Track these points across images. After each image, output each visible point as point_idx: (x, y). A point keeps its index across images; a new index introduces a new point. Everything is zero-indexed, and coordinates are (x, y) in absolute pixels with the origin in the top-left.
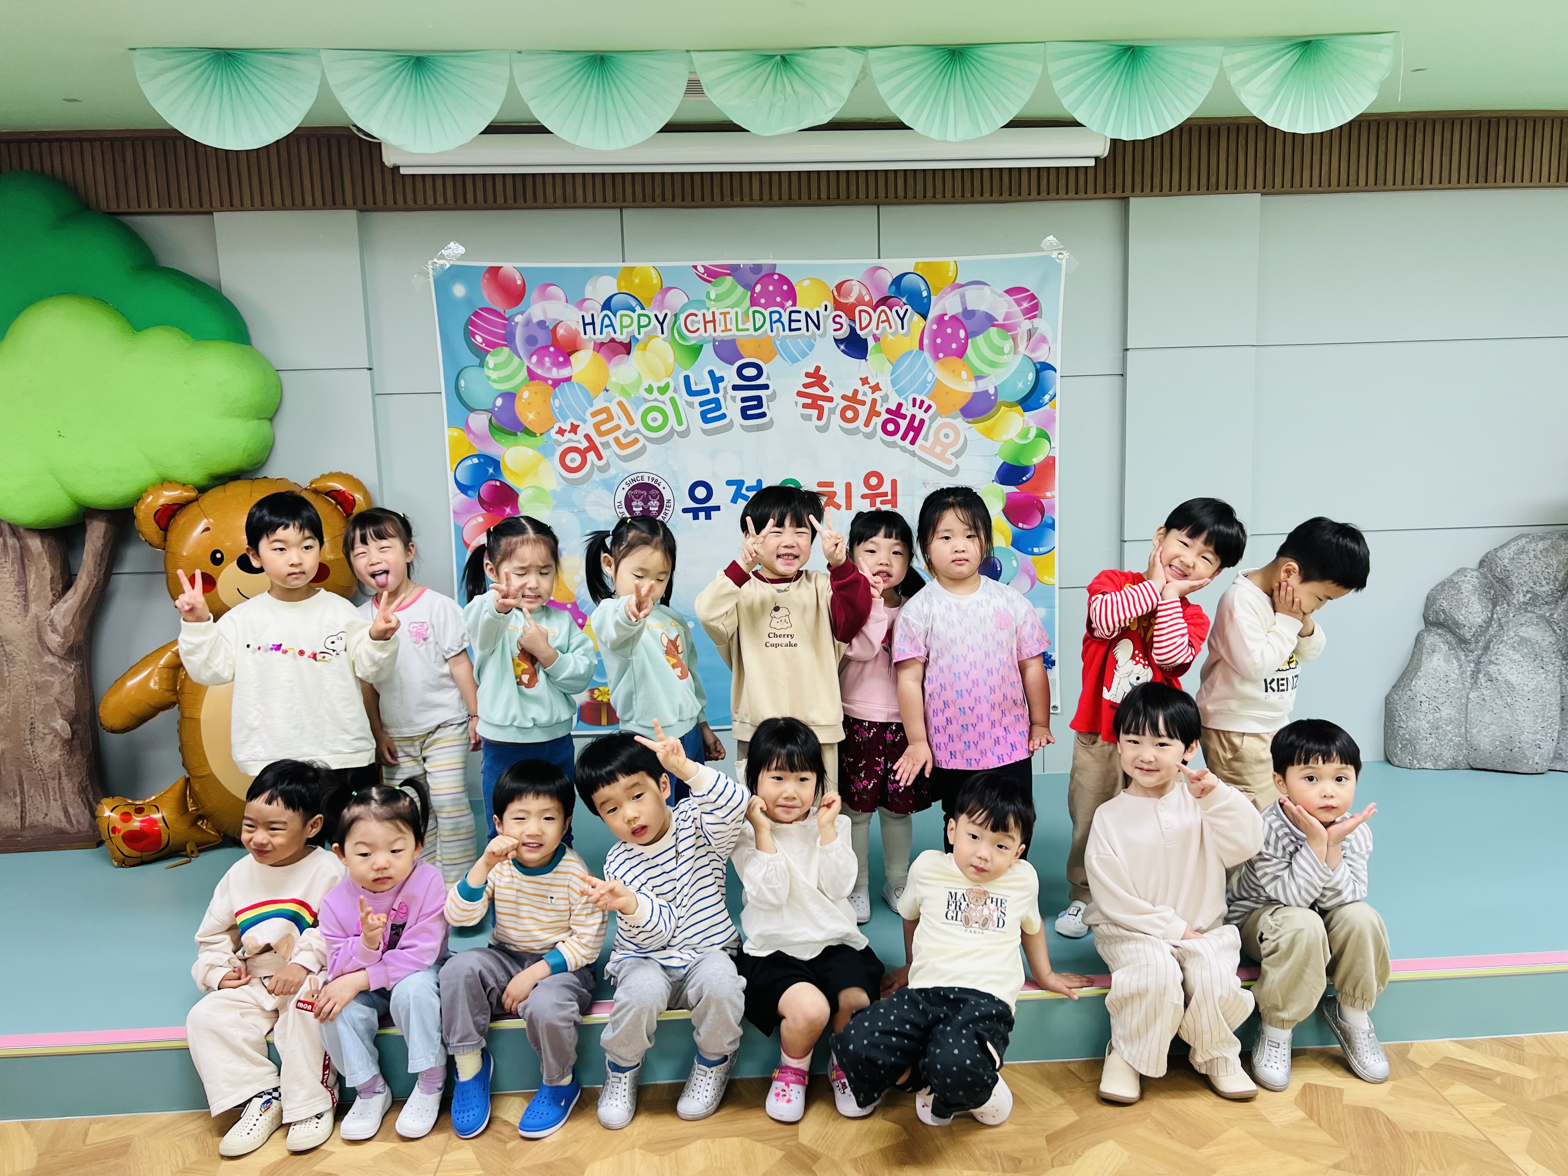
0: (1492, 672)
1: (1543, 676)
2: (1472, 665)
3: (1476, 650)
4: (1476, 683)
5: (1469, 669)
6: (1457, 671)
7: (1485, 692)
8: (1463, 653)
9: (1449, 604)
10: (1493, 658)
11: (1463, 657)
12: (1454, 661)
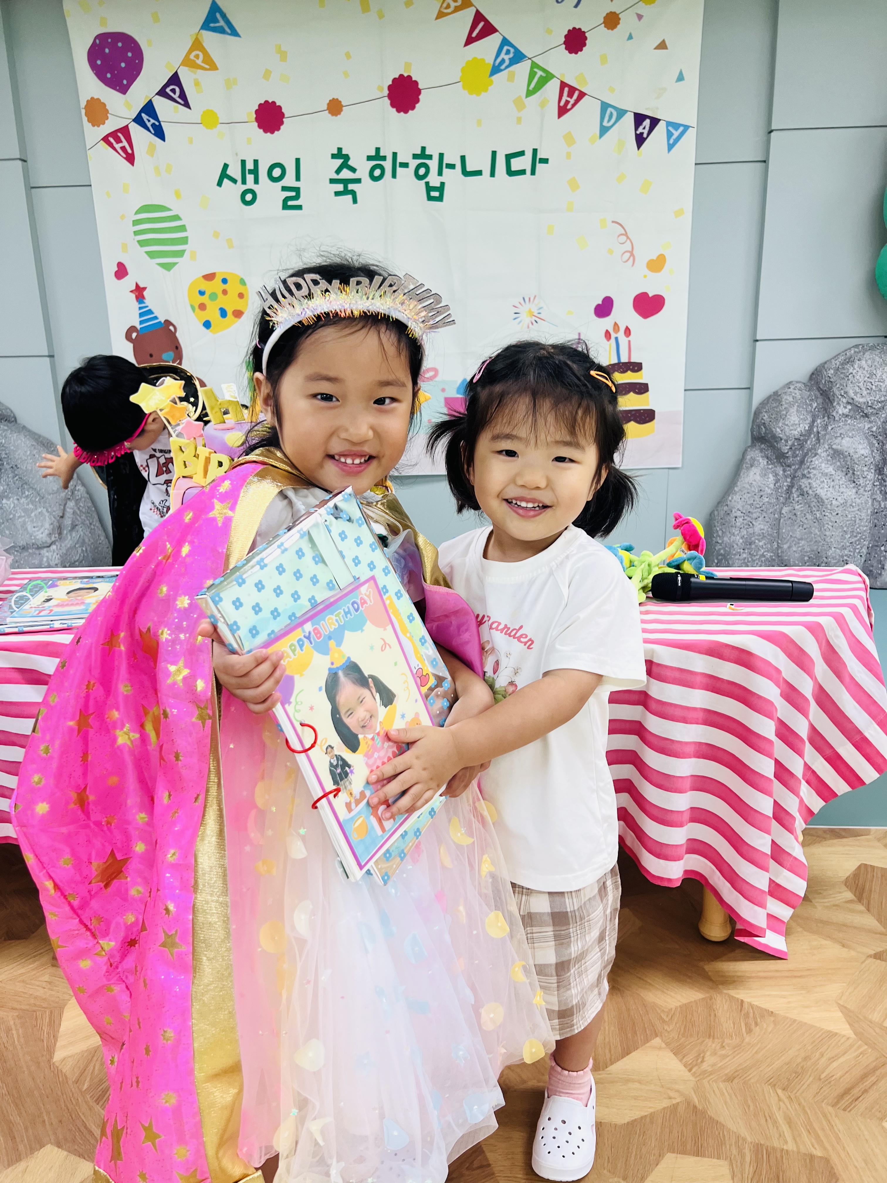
0: (803, 486)
1: (854, 491)
2: (789, 480)
3: (794, 465)
4: (789, 498)
5: (785, 484)
6: (772, 486)
7: (797, 507)
8: (782, 468)
9: (769, 417)
10: (806, 472)
11: (781, 472)
12: (771, 476)
